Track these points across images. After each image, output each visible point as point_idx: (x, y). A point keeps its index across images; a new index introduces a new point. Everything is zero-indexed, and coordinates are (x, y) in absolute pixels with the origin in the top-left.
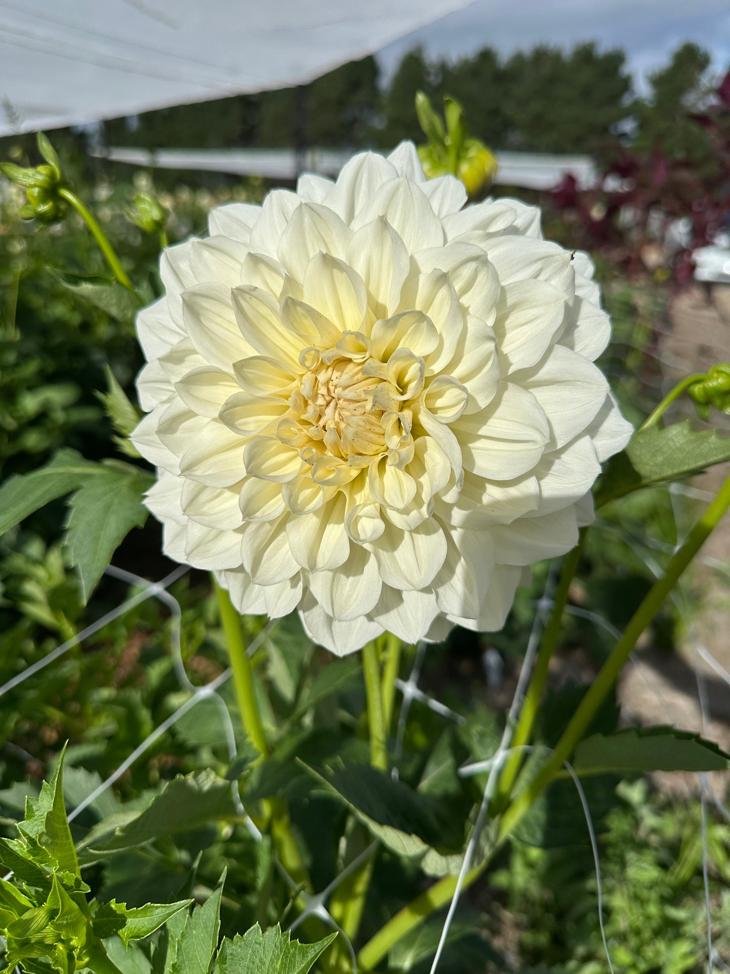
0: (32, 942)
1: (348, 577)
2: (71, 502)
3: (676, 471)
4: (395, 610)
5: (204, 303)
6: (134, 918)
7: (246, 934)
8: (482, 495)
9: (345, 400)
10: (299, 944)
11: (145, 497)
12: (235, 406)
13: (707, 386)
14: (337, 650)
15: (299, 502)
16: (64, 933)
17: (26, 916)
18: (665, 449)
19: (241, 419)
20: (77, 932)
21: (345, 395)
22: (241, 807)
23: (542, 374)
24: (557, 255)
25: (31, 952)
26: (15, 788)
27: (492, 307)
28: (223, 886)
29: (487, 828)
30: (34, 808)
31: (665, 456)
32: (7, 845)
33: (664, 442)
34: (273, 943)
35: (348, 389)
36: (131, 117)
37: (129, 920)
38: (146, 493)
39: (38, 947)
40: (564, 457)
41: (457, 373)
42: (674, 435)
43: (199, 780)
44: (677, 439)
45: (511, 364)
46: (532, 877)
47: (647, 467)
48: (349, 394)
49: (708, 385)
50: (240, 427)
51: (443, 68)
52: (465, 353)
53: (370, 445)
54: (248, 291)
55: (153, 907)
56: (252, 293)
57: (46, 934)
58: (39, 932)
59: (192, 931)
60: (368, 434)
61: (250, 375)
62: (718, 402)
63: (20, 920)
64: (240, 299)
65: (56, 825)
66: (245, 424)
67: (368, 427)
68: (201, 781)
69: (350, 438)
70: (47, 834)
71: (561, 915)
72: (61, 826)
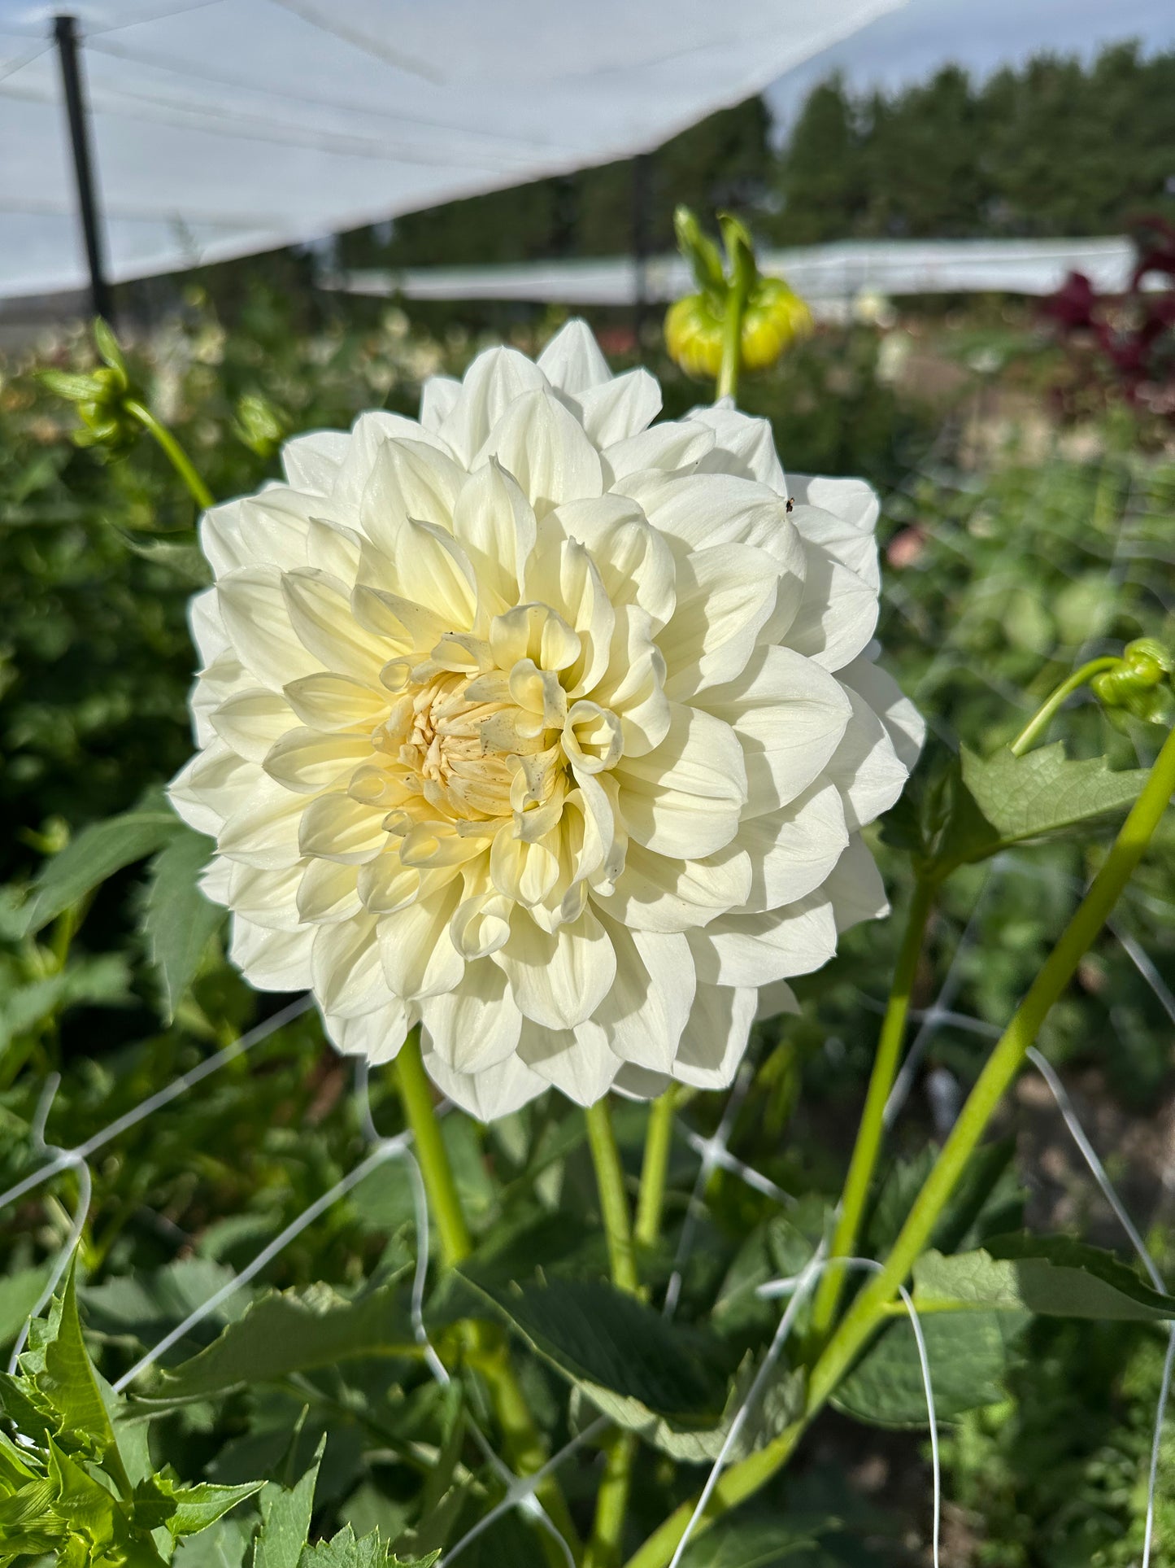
0: (26, 1531)
1: (485, 1003)
2: (156, 866)
3: (1051, 823)
4: (564, 1054)
5: (255, 592)
6: (186, 1502)
7: (333, 1539)
8: (677, 877)
9: (454, 737)
10: (397, 1562)
11: (203, 875)
12: (292, 748)
13: (1116, 679)
14: (481, 1114)
15: (388, 892)
16: (73, 1520)
17: (24, 1491)
18: (1030, 788)
19: (306, 765)
20: (95, 1521)
21: (449, 730)
22: (422, 1331)
23: (756, 690)
24: (768, 504)
25: (22, 1546)
26: (111, 1286)
27: (669, 588)
28: (319, 1463)
29: (781, 1388)
30: (42, 1333)
31: (1031, 799)
32: (13, 1386)
33: (1027, 777)
34: (369, 1557)
35: (457, 719)
36: (382, 224)
37: (180, 1506)
38: (206, 870)
39: (34, 1539)
40: (802, 818)
41: (618, 696)
42: (1041, 765)
43: (308, 1298)
44: (1047, 772)
45: (701, 677)
46: (992, 1452)
47: (1005, 817)
48: (456, 727)
49: (1118, 677)
50: (305, 779)
51: (877, 107)
52: (631, 662)
53: (497, 803)
54: (309, 576)
55: (210, 1489)
56: (315, 578)
57: (47, 1520)
58: (38, 1517)
59: (278, 1528)
60: (491, 786)
61: (317, 700)
62: (1137, 704)
63: (13, 1497)
64: (298, 587)
65: (66, 1362)
66: (313, 773)
67: (490, 776)
68: (310, 1300)
69: (459, 795)
70: (50, 1374)
71: (1042, 1520)
72: (75, 1363)
